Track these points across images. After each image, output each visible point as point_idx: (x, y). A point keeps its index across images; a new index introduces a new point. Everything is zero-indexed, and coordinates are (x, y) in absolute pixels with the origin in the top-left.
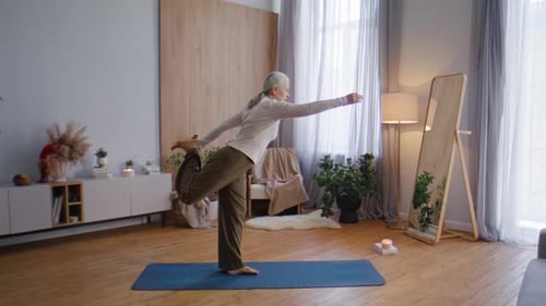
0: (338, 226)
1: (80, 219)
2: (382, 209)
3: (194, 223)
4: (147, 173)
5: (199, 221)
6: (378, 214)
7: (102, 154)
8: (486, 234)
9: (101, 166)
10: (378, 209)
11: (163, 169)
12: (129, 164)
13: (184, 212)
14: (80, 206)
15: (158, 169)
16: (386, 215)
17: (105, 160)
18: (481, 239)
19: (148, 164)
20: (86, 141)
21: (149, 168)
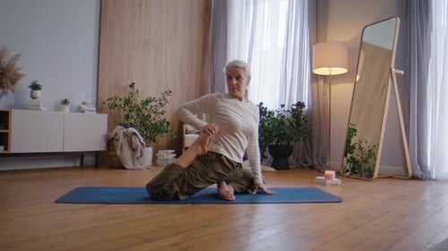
0: (272, 169)
1: (6, 149)
2: (312, 158)
3: (129, 164)
4: (83, 112)
5: (134, 164)
6: (306, 162)
7: (35, 87)
8: (419, 173)
9: (34, 98)
10: (308, 158)
11: (99, 110)
12: (65, 102)
13: (118, 153)
14: (7, 134)
15: (94, 109)
16: (316, 163)
17: (38, 93)
18: (414, 178)
19: (84, 103)
20: (20, 72)
21: (84, 107)
